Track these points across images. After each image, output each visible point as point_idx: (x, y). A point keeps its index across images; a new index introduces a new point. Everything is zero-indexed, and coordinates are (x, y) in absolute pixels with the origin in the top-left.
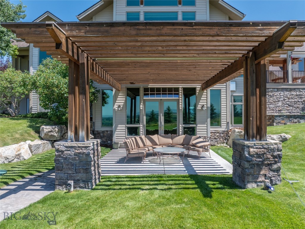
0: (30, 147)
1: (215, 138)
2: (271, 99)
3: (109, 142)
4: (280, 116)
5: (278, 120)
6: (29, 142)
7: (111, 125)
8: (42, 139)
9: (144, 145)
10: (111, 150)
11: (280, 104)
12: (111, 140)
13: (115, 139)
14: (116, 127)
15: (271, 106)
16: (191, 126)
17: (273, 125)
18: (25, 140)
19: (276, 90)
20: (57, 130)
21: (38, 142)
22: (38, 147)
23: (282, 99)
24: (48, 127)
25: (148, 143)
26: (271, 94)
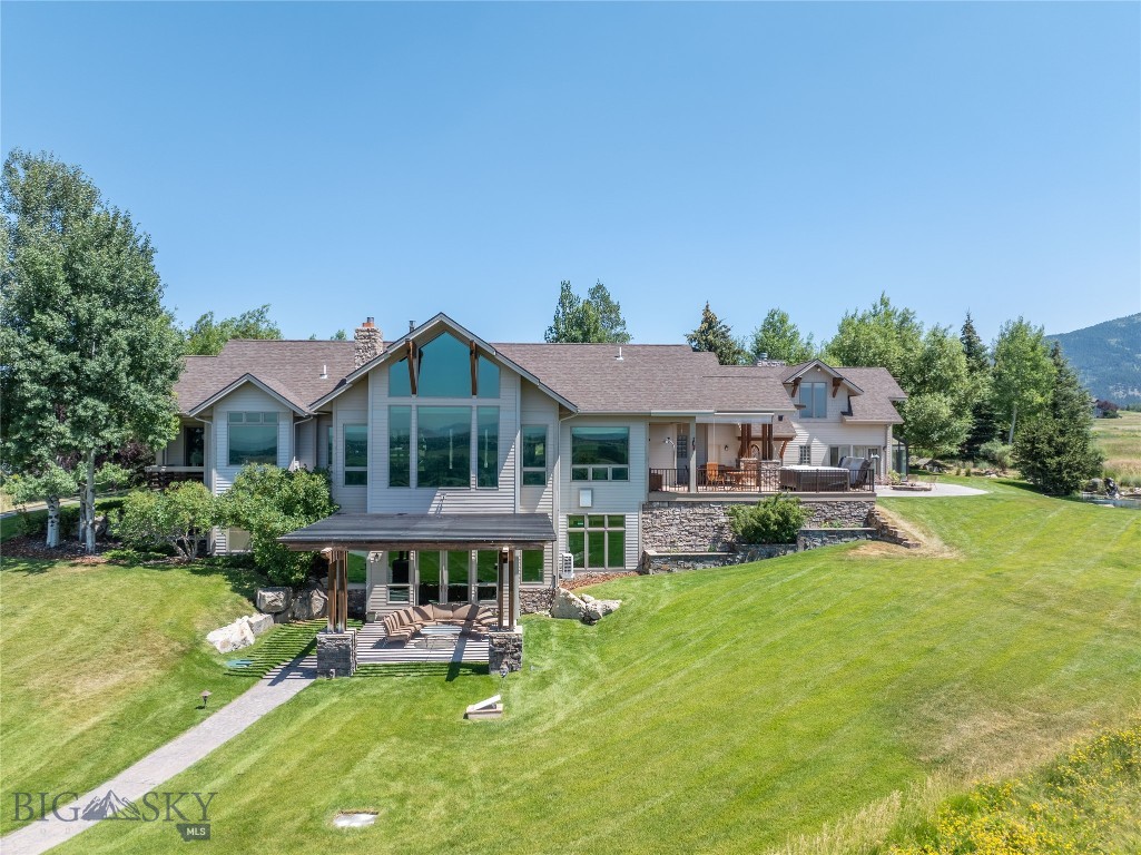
0: (251, 625)
1: (533, 602)
2: (658, 521)
3: (360, 608)
4: (661, 557)
5: (657, 563)
6: (246, 618)
7: (363, 580)
8: (261, 611)
9: (411, 621)
10: (363, 624)
11: (674, 530)
12: (364, 605)
13: (369, 608)
14: (372, 587)
15: (657, 534)
16: (489, 585)
17: (648, 573)
18: (241, 616)
19: (666, 505)
20: (282, 597)
21: (257, 618)
22: (259, 624)
23: (678, 522)
24: (270, 594)
25: (417, 617)
26: (657, 512)
